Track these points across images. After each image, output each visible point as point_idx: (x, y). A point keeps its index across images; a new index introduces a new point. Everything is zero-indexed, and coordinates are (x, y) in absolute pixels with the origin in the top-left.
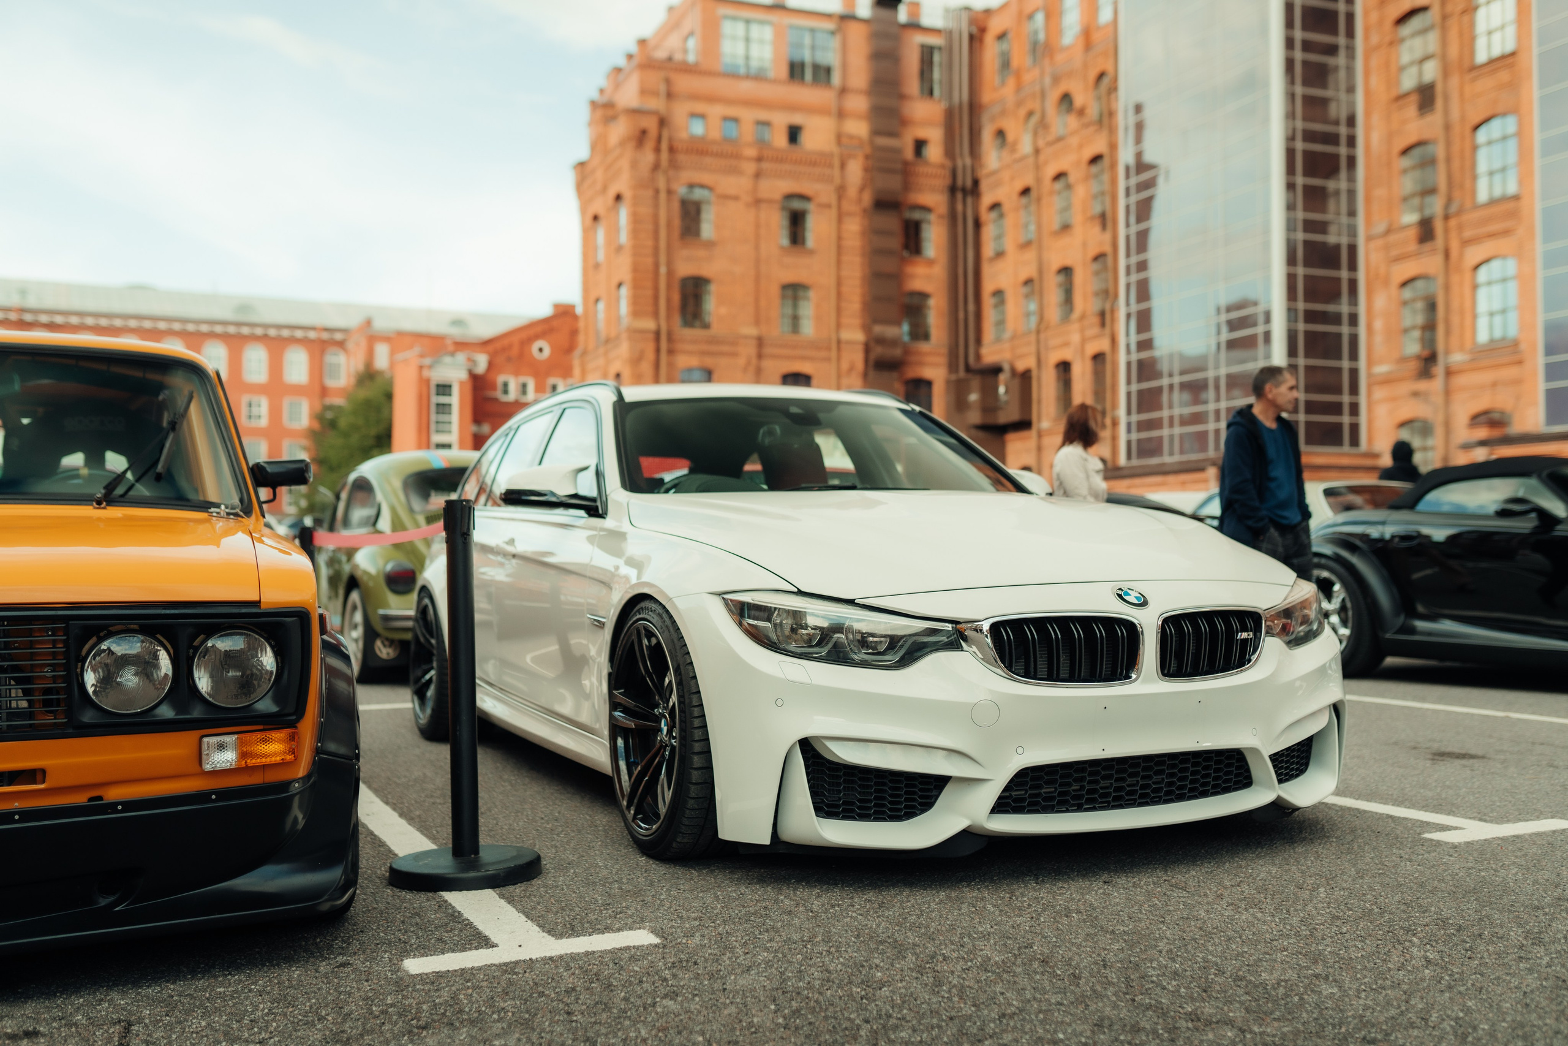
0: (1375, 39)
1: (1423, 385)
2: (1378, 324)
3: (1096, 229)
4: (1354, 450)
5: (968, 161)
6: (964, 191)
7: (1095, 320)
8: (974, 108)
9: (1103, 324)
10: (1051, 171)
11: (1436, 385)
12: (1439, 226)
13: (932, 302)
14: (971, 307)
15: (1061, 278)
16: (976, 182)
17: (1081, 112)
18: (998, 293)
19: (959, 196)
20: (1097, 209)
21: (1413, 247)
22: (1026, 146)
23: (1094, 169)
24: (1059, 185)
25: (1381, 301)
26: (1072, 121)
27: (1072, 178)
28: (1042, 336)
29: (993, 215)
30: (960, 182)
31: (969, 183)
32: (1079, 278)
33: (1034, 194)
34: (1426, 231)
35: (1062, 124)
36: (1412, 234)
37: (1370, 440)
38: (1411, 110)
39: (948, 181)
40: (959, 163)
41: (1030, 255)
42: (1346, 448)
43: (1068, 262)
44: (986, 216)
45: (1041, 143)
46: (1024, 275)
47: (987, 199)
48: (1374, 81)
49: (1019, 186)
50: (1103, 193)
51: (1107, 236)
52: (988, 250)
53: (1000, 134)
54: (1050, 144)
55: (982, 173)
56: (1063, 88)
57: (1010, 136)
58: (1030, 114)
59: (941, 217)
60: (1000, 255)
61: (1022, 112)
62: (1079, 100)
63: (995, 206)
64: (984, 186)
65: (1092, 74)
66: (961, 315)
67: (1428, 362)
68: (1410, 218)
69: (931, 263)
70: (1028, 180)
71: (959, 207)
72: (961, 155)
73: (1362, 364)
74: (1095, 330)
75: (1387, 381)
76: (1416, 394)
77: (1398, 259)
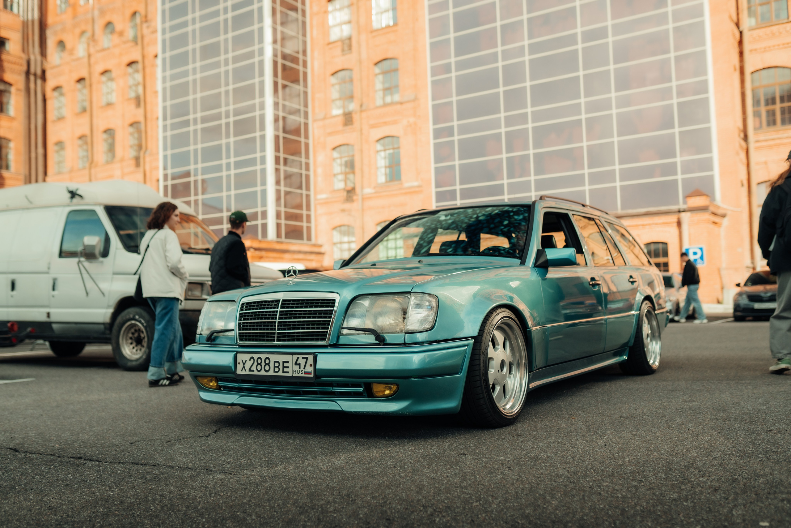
0: (315, 9)
1: (347, 206)
2: (320, 171)
3: (133, 106)
4: (309, 242)
5: (39, 57)
6: (35, 75)
7: (133, 162)
8: (43, 26)
9: (138, 164)
10: (100, 68)
11: (356, 206)
12: (356, 117)
13: (12, 145)
14: (40, 150)
15: (105, 136)
16: (44, 72)
17: (121, 34)
18: (60, 144)
19: (32, 78)
20: (132, 95)
21: (340, 128)
22: (81, 51)
23: (130, 70)
24: (104, 78)
25: (321, 158)
26: (116, 39)
27: (114, 74)
28: (93, 171)
29: (56, 94)
30: (32, 70)
31: (39, 72)
32: (119, 136)
33: (87, 82)
34: (348, 118)
35: (105, 41)
36: (341, 120)
37: (316, 237)
38: (338, 51)
39: (25, 68)
40: (32, 58)
41: (85, 120)
42: (305, 241)
43: (111, 126)
44: (49, 93)
45: (92, 50)
46: (79, 133)
47: (51, 83)
48: (315, 32)
49: (77, 76)
50: (137, 85)
51: (141, 111)
52: (51, 116)
53: (61, 44)
54: (99, 51)
55: (47, 66)
56: (108, 18)
57: (68, 45)
58: (83, 33)
59: (18, 90)
60: (61, 119)
61: (78, 31)
62: (119, 27)
63: (57, 88)
64: (48, 74)
65: (128, 13)
66: (33, 155)
67: (350, 193)
68: (337, 111)
69: (12, 119)
70: (84, 73)
71: (32, 85)
72: (34, 53)
73: (312, 193)
74: (132, 168)
75: (326, 203)
76: (343, 211)
77: (331, 134)
